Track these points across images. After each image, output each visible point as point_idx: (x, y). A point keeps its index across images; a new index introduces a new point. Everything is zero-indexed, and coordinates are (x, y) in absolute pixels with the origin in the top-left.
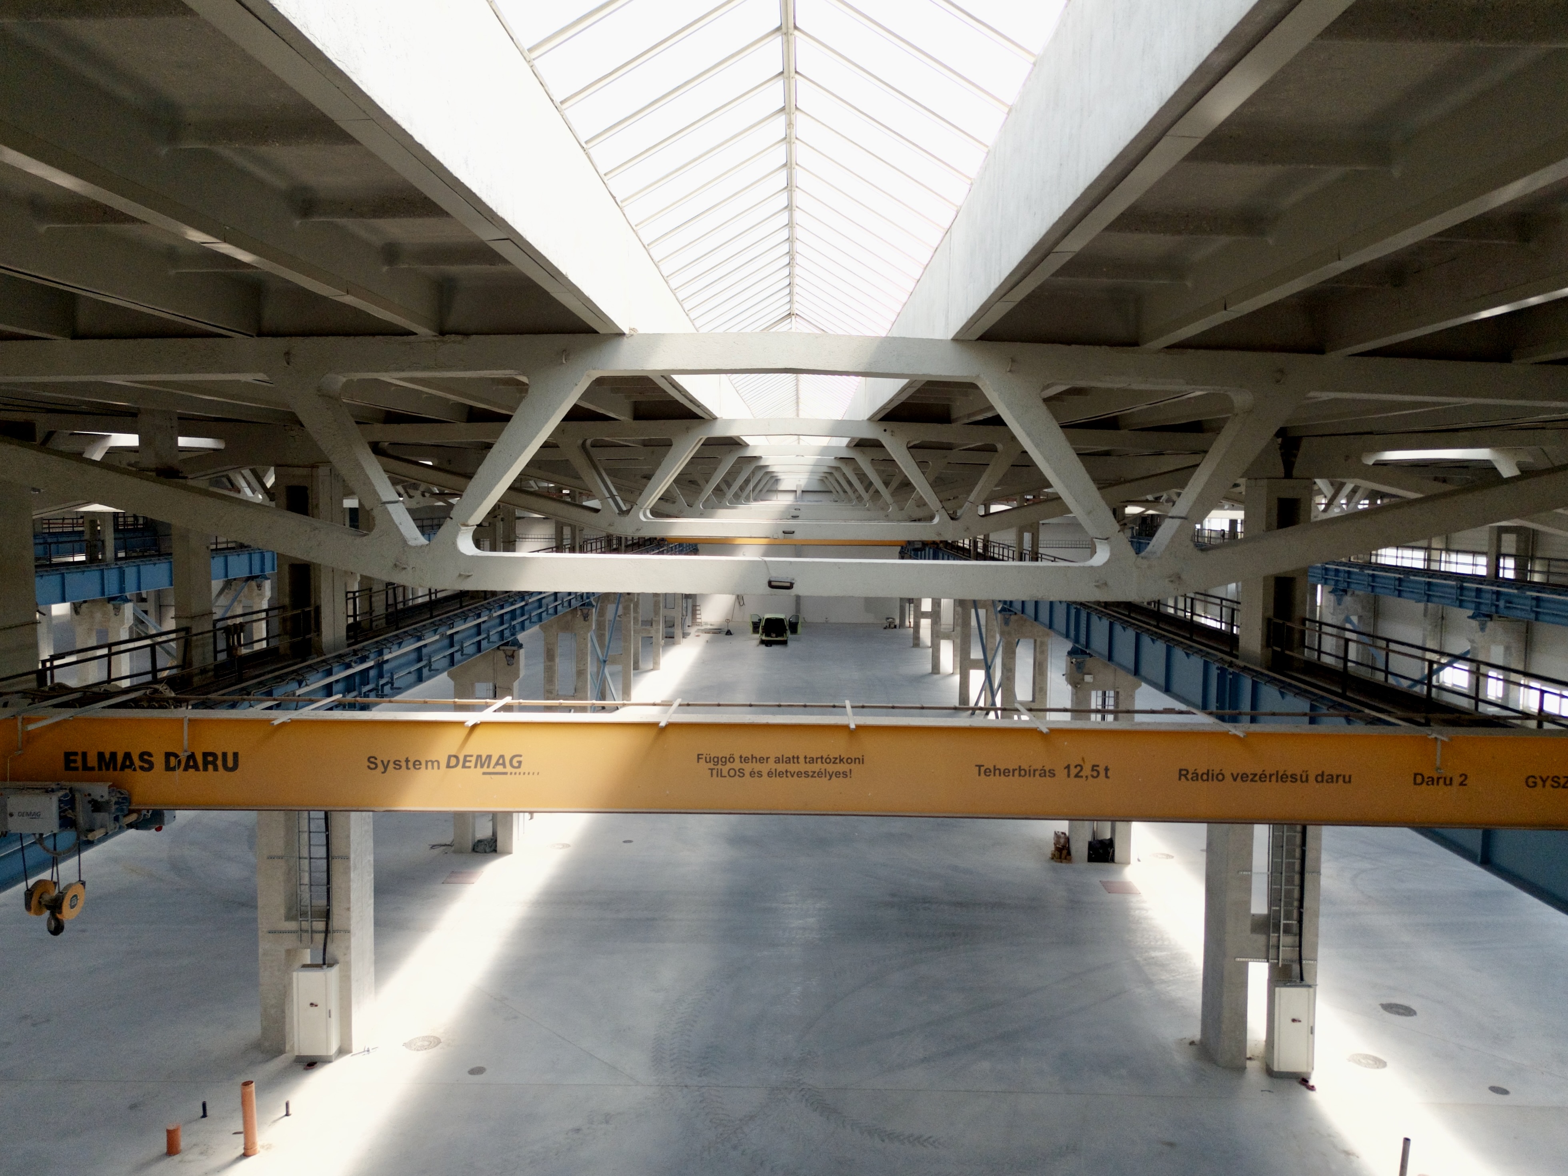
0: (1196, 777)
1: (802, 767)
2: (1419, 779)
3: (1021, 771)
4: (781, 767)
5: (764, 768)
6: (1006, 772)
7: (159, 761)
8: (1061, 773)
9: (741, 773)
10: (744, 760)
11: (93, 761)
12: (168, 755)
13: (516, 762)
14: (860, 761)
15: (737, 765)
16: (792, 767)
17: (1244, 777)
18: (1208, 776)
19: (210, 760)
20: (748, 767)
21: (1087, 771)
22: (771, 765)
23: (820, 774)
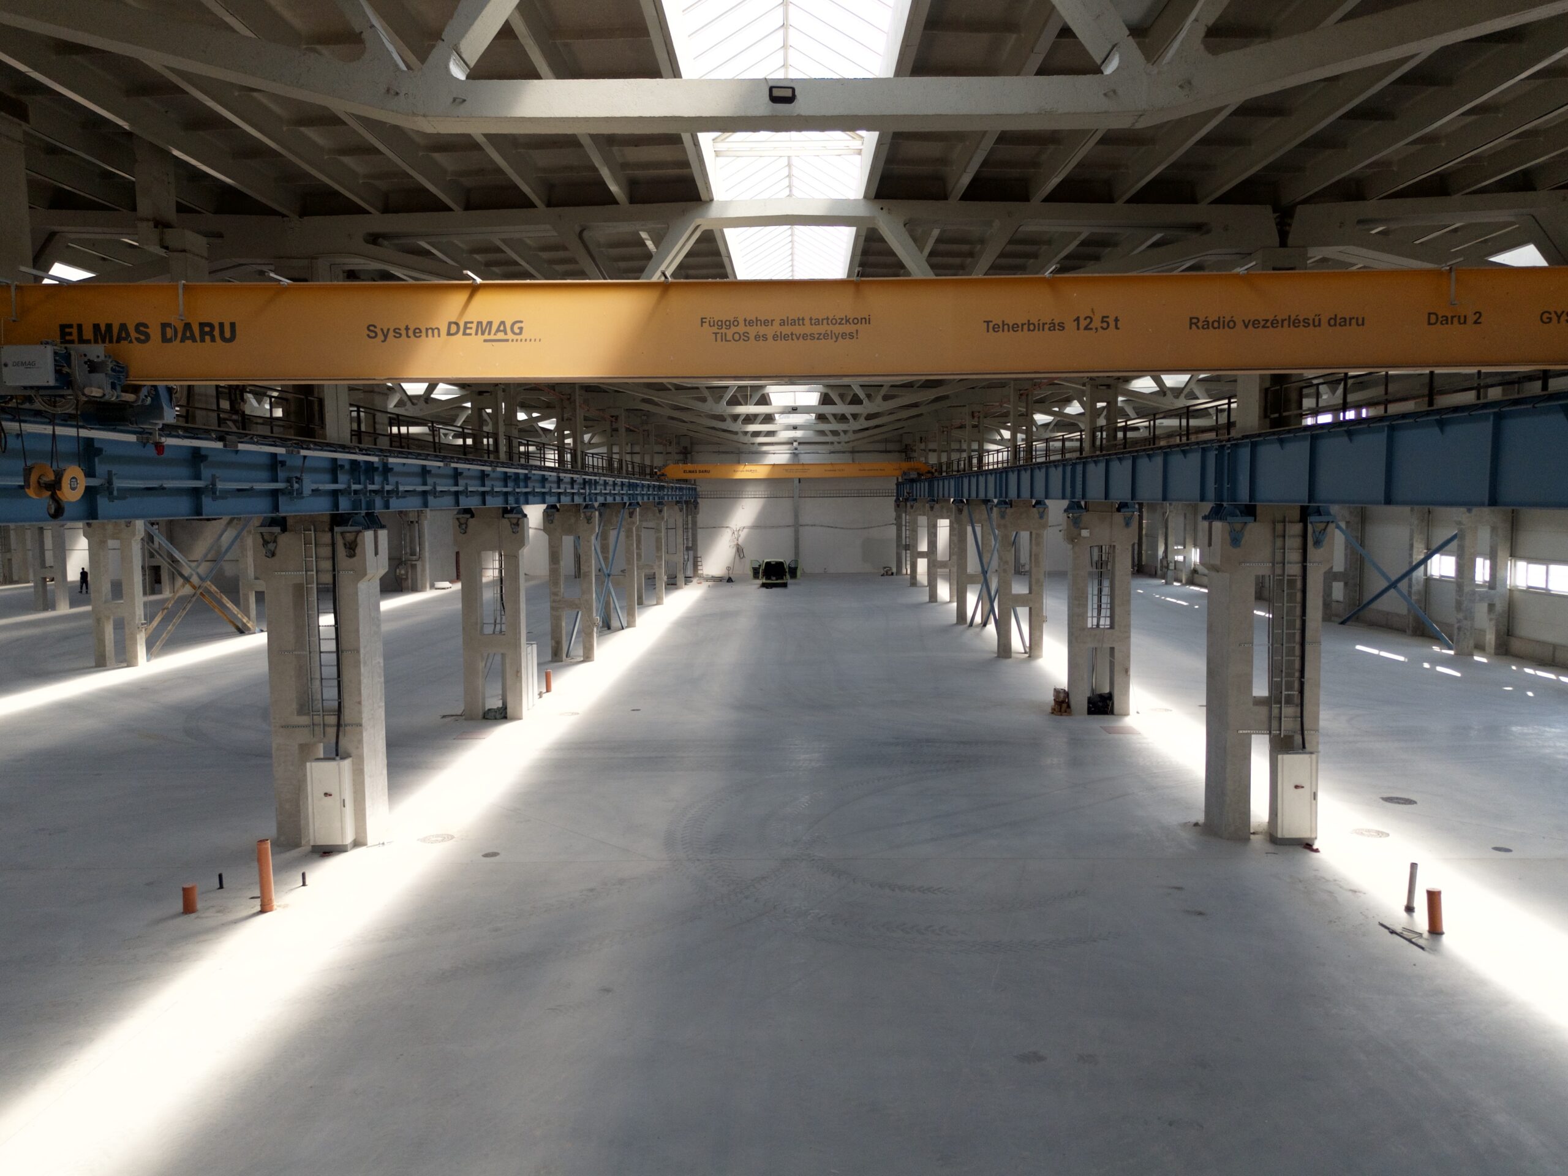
0: (1207, 325)
1: (808, 329)
2: (1434, 319)
3: (1030, 326)
4: (786, 330)
5: (769, 331)
6: (1015, 328)
7: (155, 333)
8: (1070, 326)
9: (745, 337)
10: (749, 323)
11: (88, 334)
12: (164, 326)
13: (517, 327)
14: (867, 320)
15: (741, 329)
16: (798, 330)
17: (1255, 323)
18: (1221, 324)
19: (207, 330)
20: (752, 331)
21: (1097, 323)
22: (776, 327)
23: (826, 336)
